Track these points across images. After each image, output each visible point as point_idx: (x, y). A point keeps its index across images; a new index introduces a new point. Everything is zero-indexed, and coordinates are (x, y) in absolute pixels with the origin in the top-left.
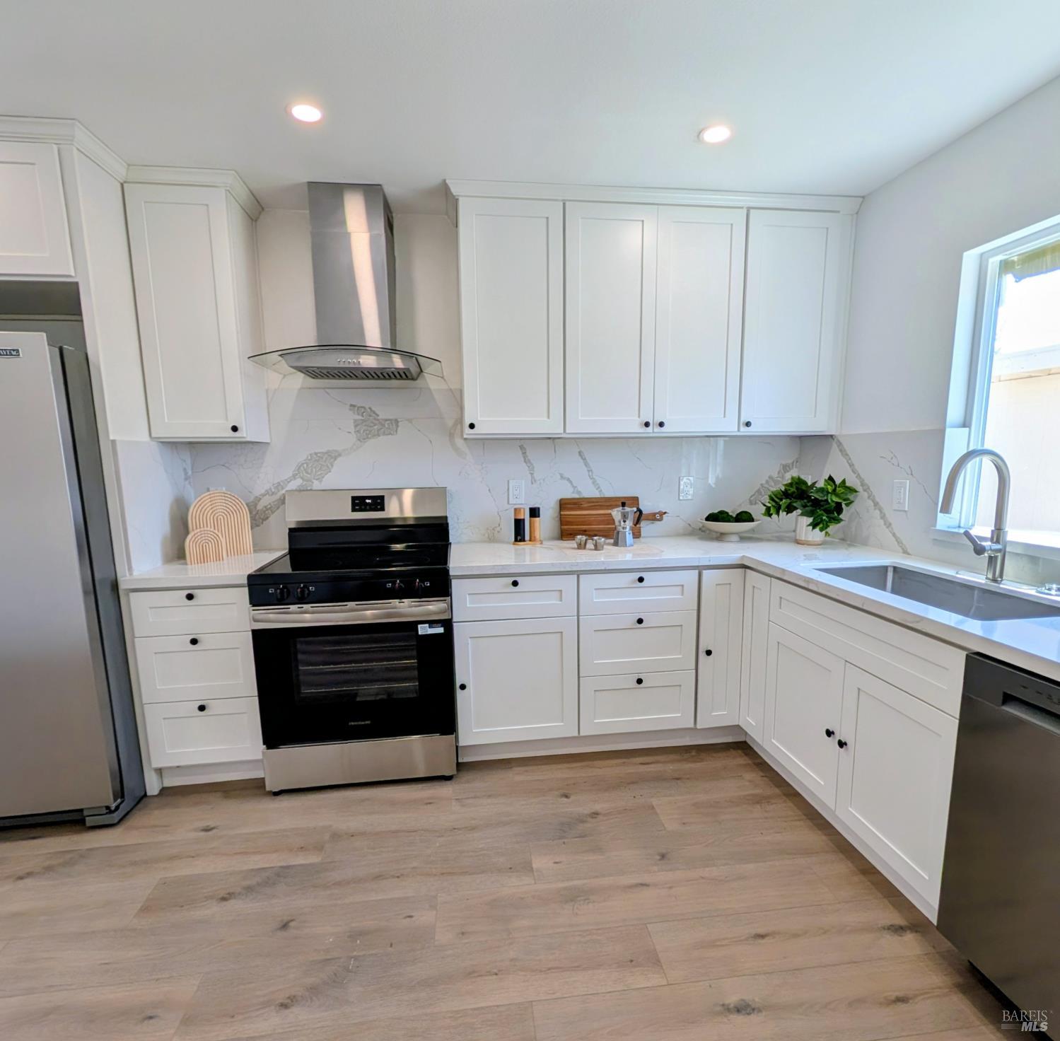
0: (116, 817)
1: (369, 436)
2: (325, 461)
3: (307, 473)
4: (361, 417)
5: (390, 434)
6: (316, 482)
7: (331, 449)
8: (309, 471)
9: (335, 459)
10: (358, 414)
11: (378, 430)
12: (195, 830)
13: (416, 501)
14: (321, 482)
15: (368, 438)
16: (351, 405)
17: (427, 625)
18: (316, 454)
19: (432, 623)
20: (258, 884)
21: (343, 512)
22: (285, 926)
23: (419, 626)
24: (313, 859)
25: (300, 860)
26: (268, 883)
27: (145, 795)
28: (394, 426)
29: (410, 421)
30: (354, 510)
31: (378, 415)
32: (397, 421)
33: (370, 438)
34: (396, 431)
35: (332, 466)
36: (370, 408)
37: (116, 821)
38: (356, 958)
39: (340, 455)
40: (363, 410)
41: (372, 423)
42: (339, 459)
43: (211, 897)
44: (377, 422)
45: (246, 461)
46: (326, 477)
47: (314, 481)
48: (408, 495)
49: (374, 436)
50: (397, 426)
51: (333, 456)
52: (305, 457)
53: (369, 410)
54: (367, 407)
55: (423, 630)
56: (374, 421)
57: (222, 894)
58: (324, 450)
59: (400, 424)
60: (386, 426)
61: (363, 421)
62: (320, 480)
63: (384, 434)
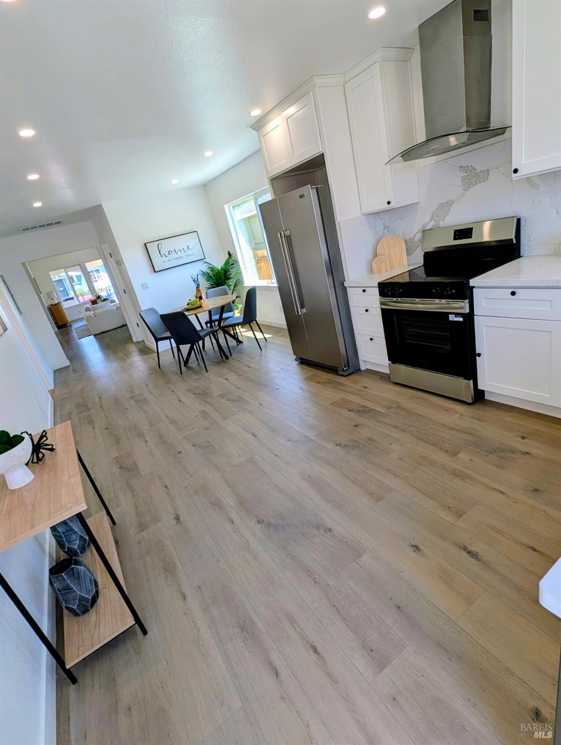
0: (345, 374)
1: (471, 186)
2: (446, 208)
3: (437, 217)
4: (466, 174)
5: (484, 181)
6: (441, 222)
7: (449, 200)
8: (438, 216)
9: (451, 205)
10: (464, 172)
11: (476, 180)
12: (362, 386)
13: (493, 229)
14: (444, 222)
15: (470, 187)
16: (461, 167)
17: (454, 315)
18: (441, 204)
19: (456, 314)
20: (362, 411)
21: (449, 241)
22: (356, 426)
23: (450, 315)
24: (383, 411)
25: (379, 409)
26: (364, 412)
27: (360, 369)
28: (486, 175)
29: (497, 168)
30: (455, 239)
31: (476, 170)
32: (488, 171)
33: (472, 187)
34: (488, 179)
35: (449, 210)
36: (471, 166)
37: (345, 375)
38: (364, 445)
39: (453, 203)
40: (467, 168)
41: (472, 176)
42: (454, 205)
43: (348, 408)
44: (475, 175)
45: (409, 214)
46: (446, 218)
47: (440, 221)
48: (487, 225)
49: (474, 185)
50: (488, 174)
51: (450, 204)
52: (436, 207)
53: (471, 167)
54: (469, 166)
55: (452, 318)
56: (474, 174)
57: (351, 409)
58: (445, 201)
59: (490, 173)
60: (481, 176)
61: (467, 176)
62: (443, 220)
63: (480, 182)
